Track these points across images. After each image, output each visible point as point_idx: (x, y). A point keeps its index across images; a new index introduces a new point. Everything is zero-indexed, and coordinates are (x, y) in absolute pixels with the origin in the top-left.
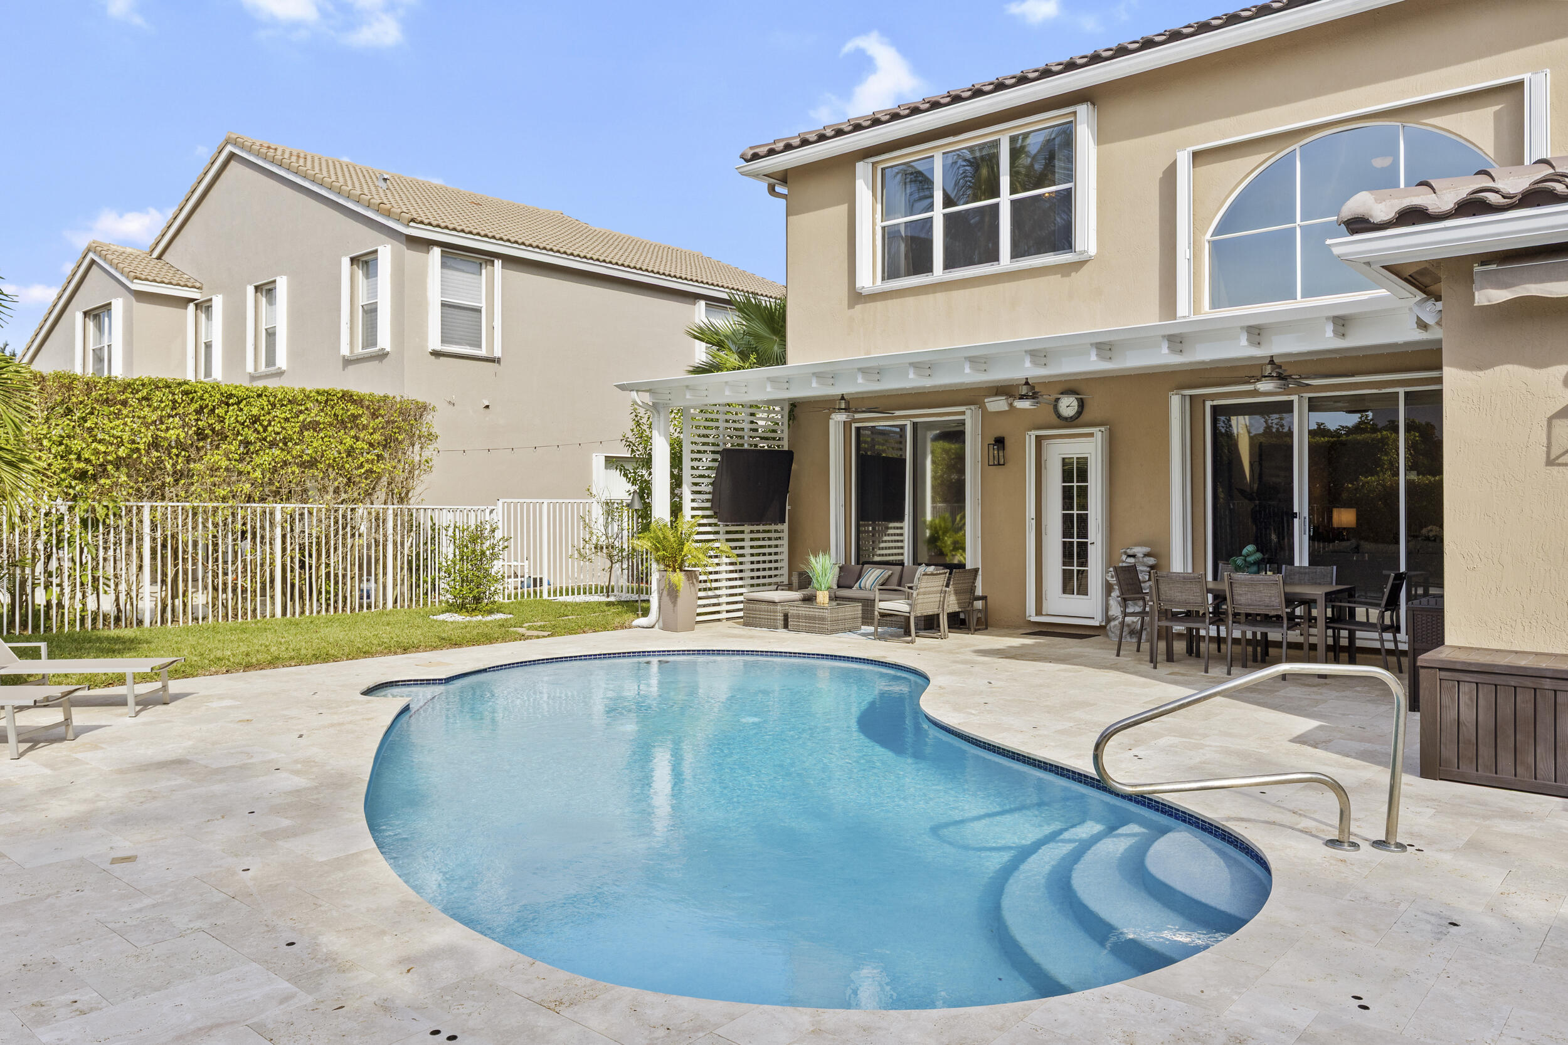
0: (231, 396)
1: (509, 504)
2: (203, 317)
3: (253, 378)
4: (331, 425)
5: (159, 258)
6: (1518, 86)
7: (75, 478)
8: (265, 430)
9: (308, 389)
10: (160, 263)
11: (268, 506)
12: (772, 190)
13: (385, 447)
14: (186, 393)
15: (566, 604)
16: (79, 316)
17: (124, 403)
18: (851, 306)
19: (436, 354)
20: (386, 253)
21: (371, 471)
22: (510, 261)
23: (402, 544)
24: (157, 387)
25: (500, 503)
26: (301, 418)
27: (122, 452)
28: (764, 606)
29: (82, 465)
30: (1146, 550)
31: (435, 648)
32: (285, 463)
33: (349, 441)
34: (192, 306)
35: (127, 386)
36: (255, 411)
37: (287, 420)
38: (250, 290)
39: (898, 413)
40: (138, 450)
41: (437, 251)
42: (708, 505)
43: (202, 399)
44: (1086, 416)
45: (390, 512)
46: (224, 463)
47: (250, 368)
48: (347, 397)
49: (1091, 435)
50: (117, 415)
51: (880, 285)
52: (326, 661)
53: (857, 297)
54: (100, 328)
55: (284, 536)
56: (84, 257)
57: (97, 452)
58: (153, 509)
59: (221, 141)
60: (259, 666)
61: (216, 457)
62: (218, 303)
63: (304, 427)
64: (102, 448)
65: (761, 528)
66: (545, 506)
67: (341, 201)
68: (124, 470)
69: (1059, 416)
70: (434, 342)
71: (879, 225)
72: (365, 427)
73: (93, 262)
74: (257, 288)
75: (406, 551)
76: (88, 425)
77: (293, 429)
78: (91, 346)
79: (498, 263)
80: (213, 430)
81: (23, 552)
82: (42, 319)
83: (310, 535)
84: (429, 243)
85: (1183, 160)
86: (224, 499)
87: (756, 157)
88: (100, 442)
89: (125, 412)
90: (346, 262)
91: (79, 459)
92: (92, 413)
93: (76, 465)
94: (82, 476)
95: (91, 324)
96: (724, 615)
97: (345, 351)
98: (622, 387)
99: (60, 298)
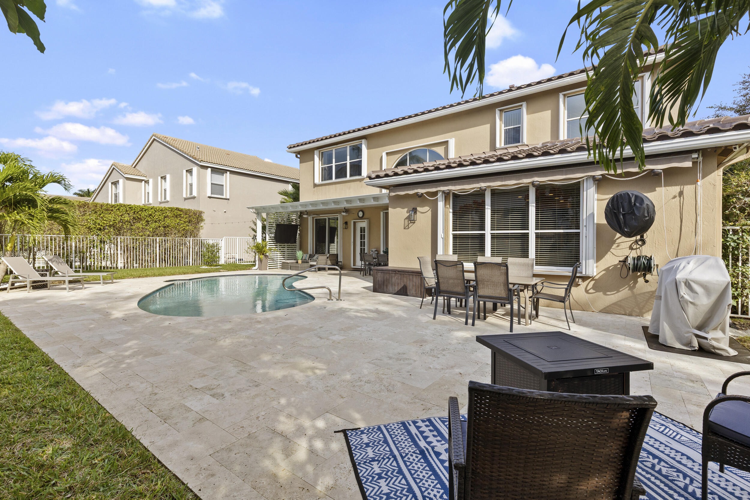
0: (143, 209)
1: (227, 238)
2: (147, 185)
3: (161, 203)
4: (173, 217)
5: (135, 167)
6: (447, 141)
7: (98, 230)
8: (153, 218)
9: (166, 207)
10: (134, 169)
11: (155, 238)
12: (297, 156)
13: (189, 222)
14: (130, 208)
15: (245, 265)
16: (110, 184)
17: (112, 210)
18: (314, 188)
19: (210, 197)
20: (195, 169)
21: (184, 229)
22: (232, 172)
23: (195, 249)
24: (122, 206)
25: (224, 238)
26: (164, 215)
27: (111, 223)
28: (286, 264)
29: (100, 226)
30: (375, 249)
31: (193, 273)
32: (160, 227)
33: (178, 221)
34: (143, 182)
35: (112, 206)
36: (150, 213)
37: (160, 215)
38: (159, 178)
39: (321, 215)
40: (116, 223)
41: (209, 169)
42: (273, 238)
43: (134, 209)
44: (365, 217)
45: (191, 240)
46: (141, 226)
47: (159, 200)
48: (177, 209)
49: (365, 221)
50: (110, 213)
51: (321, 182)
52: (161, 276)
53: (315, 185)
54: (116, 187)
55: (159, 246)
56: (111, 167)
57: (104, 223)
58: (120, 238)
59: (151, 136)
60: (143, 277)
61: (138, 225)
62: (151, 181)
63: (165, 217)
64: (105, 222)
65: (289, 244)
66: (237, 239)
67: (183, 154)
68: (112, 228)
69: (359, 216)
70: (209, 194)
71: (321, 167)
72: (183, 217)
73: (114, 168)
74: (161, 177)
75: (196, 250)
76: (101, 216)
77: (162, 217)
78: (114, 193)
79: (228, 173)
80: (138, 218)
81: (83, 249)
82: (99, 184)
83: (167, 246)
84: (207, 167)
85: (384, 155)
86: (142, 236)
87: (290, 148)
88: (105, 220)
89: (112, 213)
90: (185, 171)
91: (99, 225)
92: (102, 213)
93: (98, 226)
94: (100, 229)
95: (114, 186)
96: (279, 267)
97: (184, 196)
98: (248, 208)
99: (104, 178)
